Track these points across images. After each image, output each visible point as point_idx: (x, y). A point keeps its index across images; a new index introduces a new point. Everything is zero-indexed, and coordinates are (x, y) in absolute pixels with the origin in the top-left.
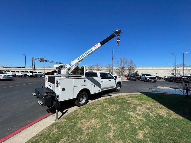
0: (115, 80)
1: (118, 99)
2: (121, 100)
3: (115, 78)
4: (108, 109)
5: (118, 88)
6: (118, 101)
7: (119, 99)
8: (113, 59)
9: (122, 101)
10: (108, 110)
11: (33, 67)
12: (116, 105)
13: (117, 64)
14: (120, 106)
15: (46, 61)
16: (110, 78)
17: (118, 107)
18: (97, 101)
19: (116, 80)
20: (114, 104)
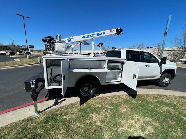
0: (160, 65)
1: (158, 102)
2: (165, 108)
3: (160, 61)
4: (122, 121)
5: (164, 81)
6: (157, 107)
7: (161, 103)
8: (166, 33)
9: (167, 111)
10: (121, 125)
12: (146, 119)
13: (174, 43)
14: (155, 128)
16: (150, 61)
17: (149, 127)
18: (115, 96)
19: (163, 65)
20: (143, 116)
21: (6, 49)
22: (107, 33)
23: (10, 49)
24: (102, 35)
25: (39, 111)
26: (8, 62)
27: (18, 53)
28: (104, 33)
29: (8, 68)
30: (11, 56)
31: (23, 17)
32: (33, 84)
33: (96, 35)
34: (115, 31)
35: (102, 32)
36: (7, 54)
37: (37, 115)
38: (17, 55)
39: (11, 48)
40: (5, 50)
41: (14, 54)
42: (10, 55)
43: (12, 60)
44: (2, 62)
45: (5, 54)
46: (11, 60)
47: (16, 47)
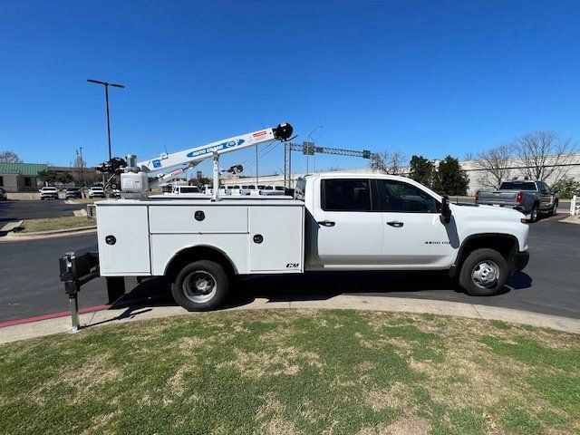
11: (288, 172)
15: (320, 150)
21: (60, 180)
22: (249, 139)
23: (70, 178)
24: (236, 147)
25: (81, 325)
26: (56, 220)
27: (91, 192)
28: (241, 142)
29: (51, 236)
30: (70, 202)
31: (106, 84)
32: (70, 260)
33: (222, 147)
34: (269, 134)
35: (236, 139)
36: (62, 195)
37: (75, 330)
38: (87, 197)
39: (74, 175)
40: (56, 184)
41: (78, 196)
42: (67, 198)
43: (70, 212)
44: (41, 220)
45: (55, 196)
46: (66, 213)
47: (88, 171)
